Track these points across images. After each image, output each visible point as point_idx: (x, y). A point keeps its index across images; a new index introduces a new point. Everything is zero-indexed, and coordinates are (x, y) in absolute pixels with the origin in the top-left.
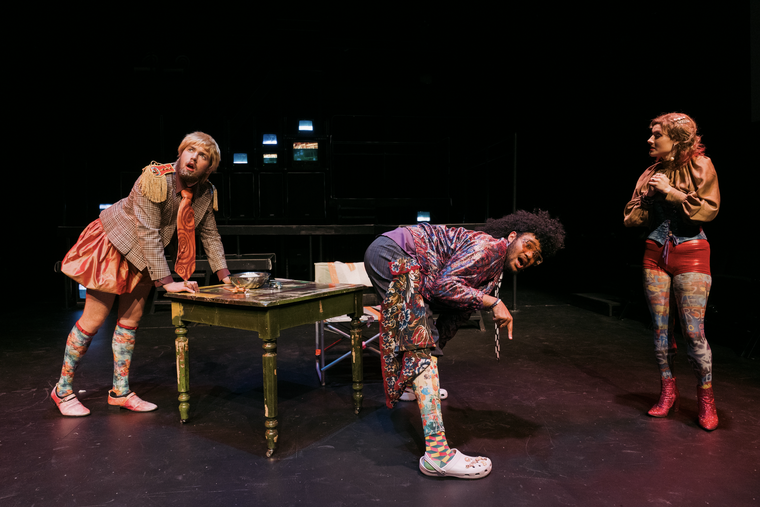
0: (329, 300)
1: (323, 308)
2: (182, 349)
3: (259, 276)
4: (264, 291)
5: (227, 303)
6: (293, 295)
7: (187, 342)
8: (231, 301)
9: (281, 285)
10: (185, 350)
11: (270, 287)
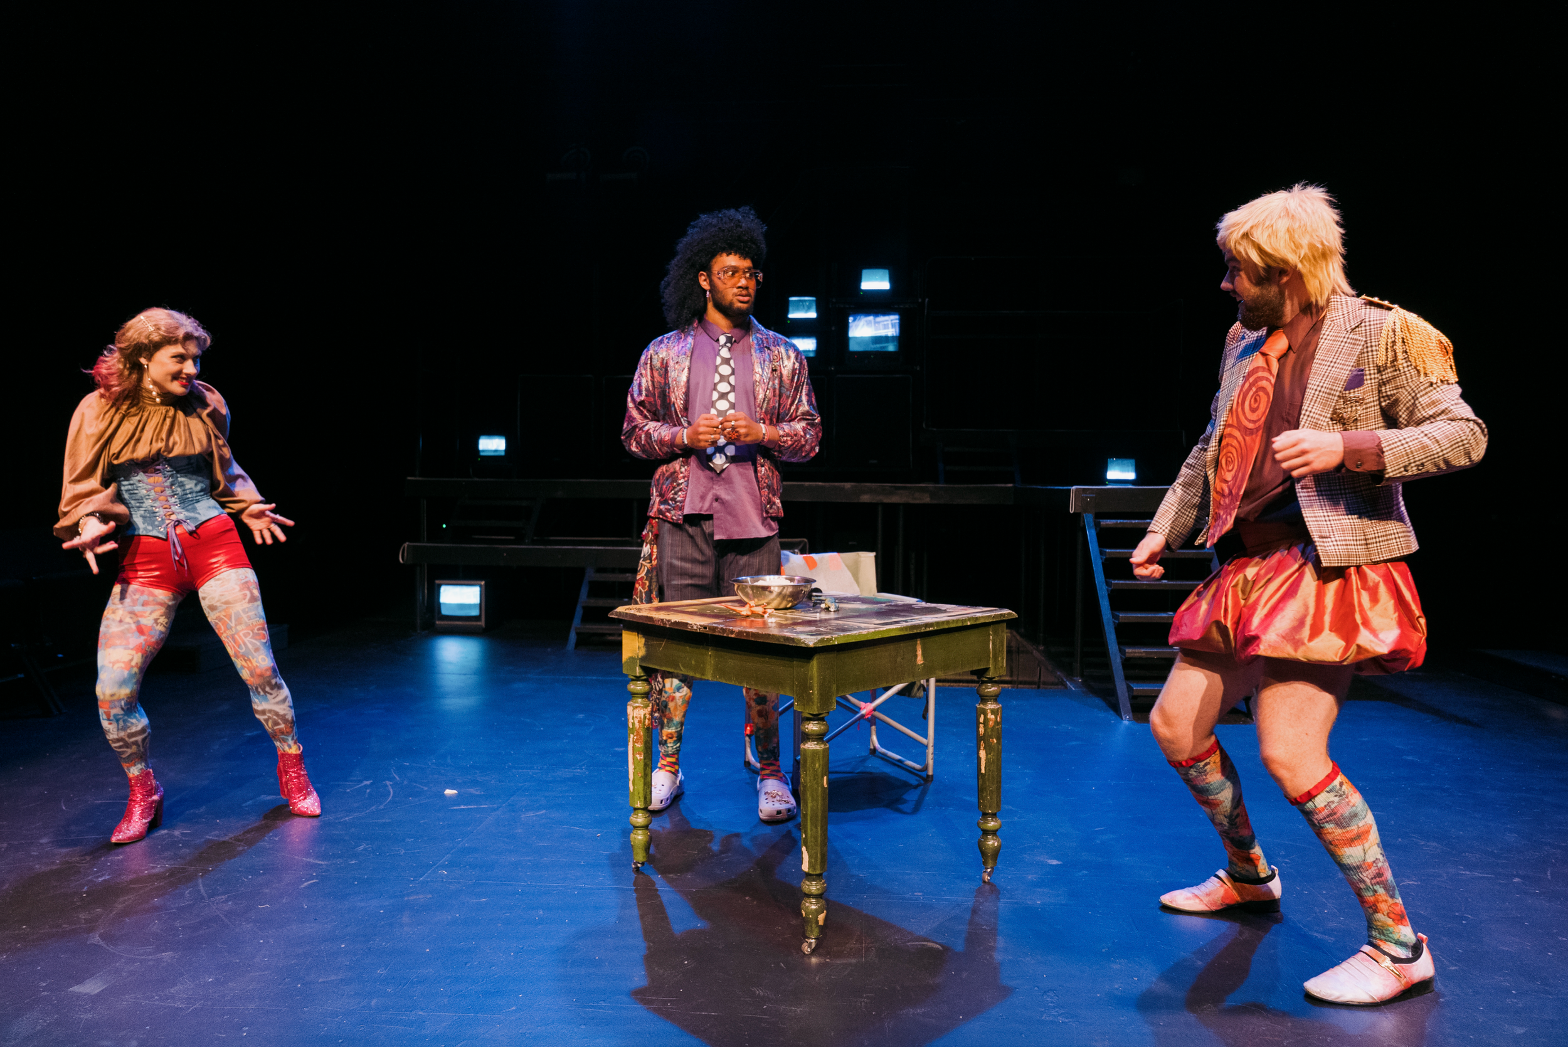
0: (937, 638)
1: (923, 654)
2: (640, 722)
3: (792, 584)
4: (803, 614)
5: (733, 636)
6: (863, 625)
7: (649, 709)
8: (740, 633)
9: (837, 605)
10: (645, 725)
11: (814, 606)
